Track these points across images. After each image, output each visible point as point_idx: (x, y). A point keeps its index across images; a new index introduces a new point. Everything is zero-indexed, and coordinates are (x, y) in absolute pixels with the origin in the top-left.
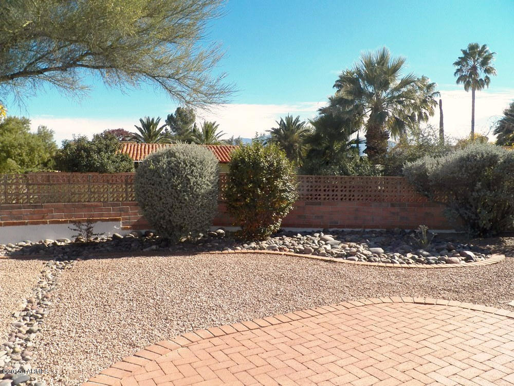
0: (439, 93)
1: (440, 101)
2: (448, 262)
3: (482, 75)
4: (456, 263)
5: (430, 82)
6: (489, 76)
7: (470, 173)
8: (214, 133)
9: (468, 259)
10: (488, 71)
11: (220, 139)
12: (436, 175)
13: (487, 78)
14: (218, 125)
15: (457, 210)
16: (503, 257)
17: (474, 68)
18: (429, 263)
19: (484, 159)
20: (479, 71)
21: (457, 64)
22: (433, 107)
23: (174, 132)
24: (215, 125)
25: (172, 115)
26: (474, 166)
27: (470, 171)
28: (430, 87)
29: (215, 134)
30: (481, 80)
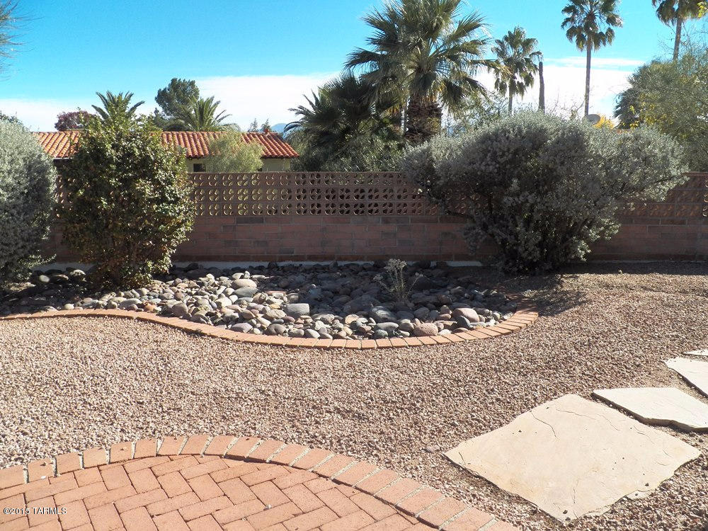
0: (540, 53)
1: (541, 64)
2: (414, 333)
3: (602, 26)
4: (430, 334)
5: (528, 36)
6: (612, 27)
7: (499, 163)
8: (212, 114)
9: (459, 324)
10: (611, 20)
11: (223, 122)
12: (446, 167)
13: (610, 30)
14: (218, 103)
15: (485, 227)
16: (533, 316)
17: (591, 16)
18: (375, 336)
19: (523, 137)
20: (597, 20)
21: (567, 10)
22: (532, 73)
23: (168, 115)
24: (214, 102)
25: (165, 89)
26: (506, 150)
27: (499, 159)
28: (528, 43)
29: (215, 116)
30: (601, 33)
